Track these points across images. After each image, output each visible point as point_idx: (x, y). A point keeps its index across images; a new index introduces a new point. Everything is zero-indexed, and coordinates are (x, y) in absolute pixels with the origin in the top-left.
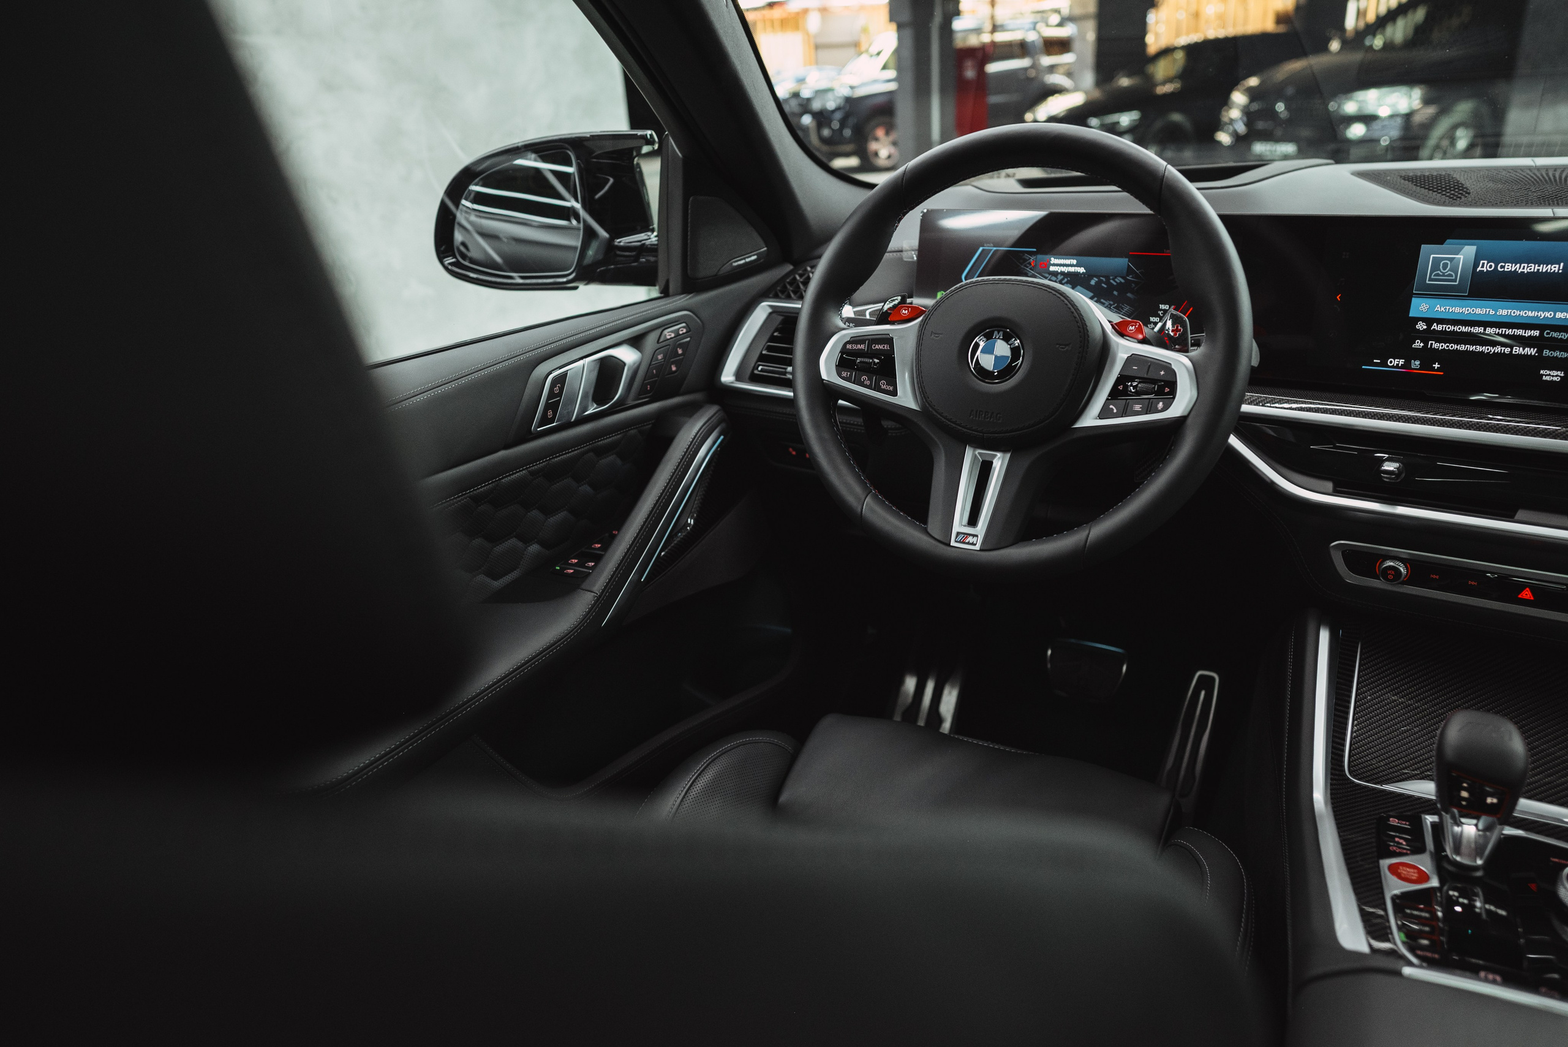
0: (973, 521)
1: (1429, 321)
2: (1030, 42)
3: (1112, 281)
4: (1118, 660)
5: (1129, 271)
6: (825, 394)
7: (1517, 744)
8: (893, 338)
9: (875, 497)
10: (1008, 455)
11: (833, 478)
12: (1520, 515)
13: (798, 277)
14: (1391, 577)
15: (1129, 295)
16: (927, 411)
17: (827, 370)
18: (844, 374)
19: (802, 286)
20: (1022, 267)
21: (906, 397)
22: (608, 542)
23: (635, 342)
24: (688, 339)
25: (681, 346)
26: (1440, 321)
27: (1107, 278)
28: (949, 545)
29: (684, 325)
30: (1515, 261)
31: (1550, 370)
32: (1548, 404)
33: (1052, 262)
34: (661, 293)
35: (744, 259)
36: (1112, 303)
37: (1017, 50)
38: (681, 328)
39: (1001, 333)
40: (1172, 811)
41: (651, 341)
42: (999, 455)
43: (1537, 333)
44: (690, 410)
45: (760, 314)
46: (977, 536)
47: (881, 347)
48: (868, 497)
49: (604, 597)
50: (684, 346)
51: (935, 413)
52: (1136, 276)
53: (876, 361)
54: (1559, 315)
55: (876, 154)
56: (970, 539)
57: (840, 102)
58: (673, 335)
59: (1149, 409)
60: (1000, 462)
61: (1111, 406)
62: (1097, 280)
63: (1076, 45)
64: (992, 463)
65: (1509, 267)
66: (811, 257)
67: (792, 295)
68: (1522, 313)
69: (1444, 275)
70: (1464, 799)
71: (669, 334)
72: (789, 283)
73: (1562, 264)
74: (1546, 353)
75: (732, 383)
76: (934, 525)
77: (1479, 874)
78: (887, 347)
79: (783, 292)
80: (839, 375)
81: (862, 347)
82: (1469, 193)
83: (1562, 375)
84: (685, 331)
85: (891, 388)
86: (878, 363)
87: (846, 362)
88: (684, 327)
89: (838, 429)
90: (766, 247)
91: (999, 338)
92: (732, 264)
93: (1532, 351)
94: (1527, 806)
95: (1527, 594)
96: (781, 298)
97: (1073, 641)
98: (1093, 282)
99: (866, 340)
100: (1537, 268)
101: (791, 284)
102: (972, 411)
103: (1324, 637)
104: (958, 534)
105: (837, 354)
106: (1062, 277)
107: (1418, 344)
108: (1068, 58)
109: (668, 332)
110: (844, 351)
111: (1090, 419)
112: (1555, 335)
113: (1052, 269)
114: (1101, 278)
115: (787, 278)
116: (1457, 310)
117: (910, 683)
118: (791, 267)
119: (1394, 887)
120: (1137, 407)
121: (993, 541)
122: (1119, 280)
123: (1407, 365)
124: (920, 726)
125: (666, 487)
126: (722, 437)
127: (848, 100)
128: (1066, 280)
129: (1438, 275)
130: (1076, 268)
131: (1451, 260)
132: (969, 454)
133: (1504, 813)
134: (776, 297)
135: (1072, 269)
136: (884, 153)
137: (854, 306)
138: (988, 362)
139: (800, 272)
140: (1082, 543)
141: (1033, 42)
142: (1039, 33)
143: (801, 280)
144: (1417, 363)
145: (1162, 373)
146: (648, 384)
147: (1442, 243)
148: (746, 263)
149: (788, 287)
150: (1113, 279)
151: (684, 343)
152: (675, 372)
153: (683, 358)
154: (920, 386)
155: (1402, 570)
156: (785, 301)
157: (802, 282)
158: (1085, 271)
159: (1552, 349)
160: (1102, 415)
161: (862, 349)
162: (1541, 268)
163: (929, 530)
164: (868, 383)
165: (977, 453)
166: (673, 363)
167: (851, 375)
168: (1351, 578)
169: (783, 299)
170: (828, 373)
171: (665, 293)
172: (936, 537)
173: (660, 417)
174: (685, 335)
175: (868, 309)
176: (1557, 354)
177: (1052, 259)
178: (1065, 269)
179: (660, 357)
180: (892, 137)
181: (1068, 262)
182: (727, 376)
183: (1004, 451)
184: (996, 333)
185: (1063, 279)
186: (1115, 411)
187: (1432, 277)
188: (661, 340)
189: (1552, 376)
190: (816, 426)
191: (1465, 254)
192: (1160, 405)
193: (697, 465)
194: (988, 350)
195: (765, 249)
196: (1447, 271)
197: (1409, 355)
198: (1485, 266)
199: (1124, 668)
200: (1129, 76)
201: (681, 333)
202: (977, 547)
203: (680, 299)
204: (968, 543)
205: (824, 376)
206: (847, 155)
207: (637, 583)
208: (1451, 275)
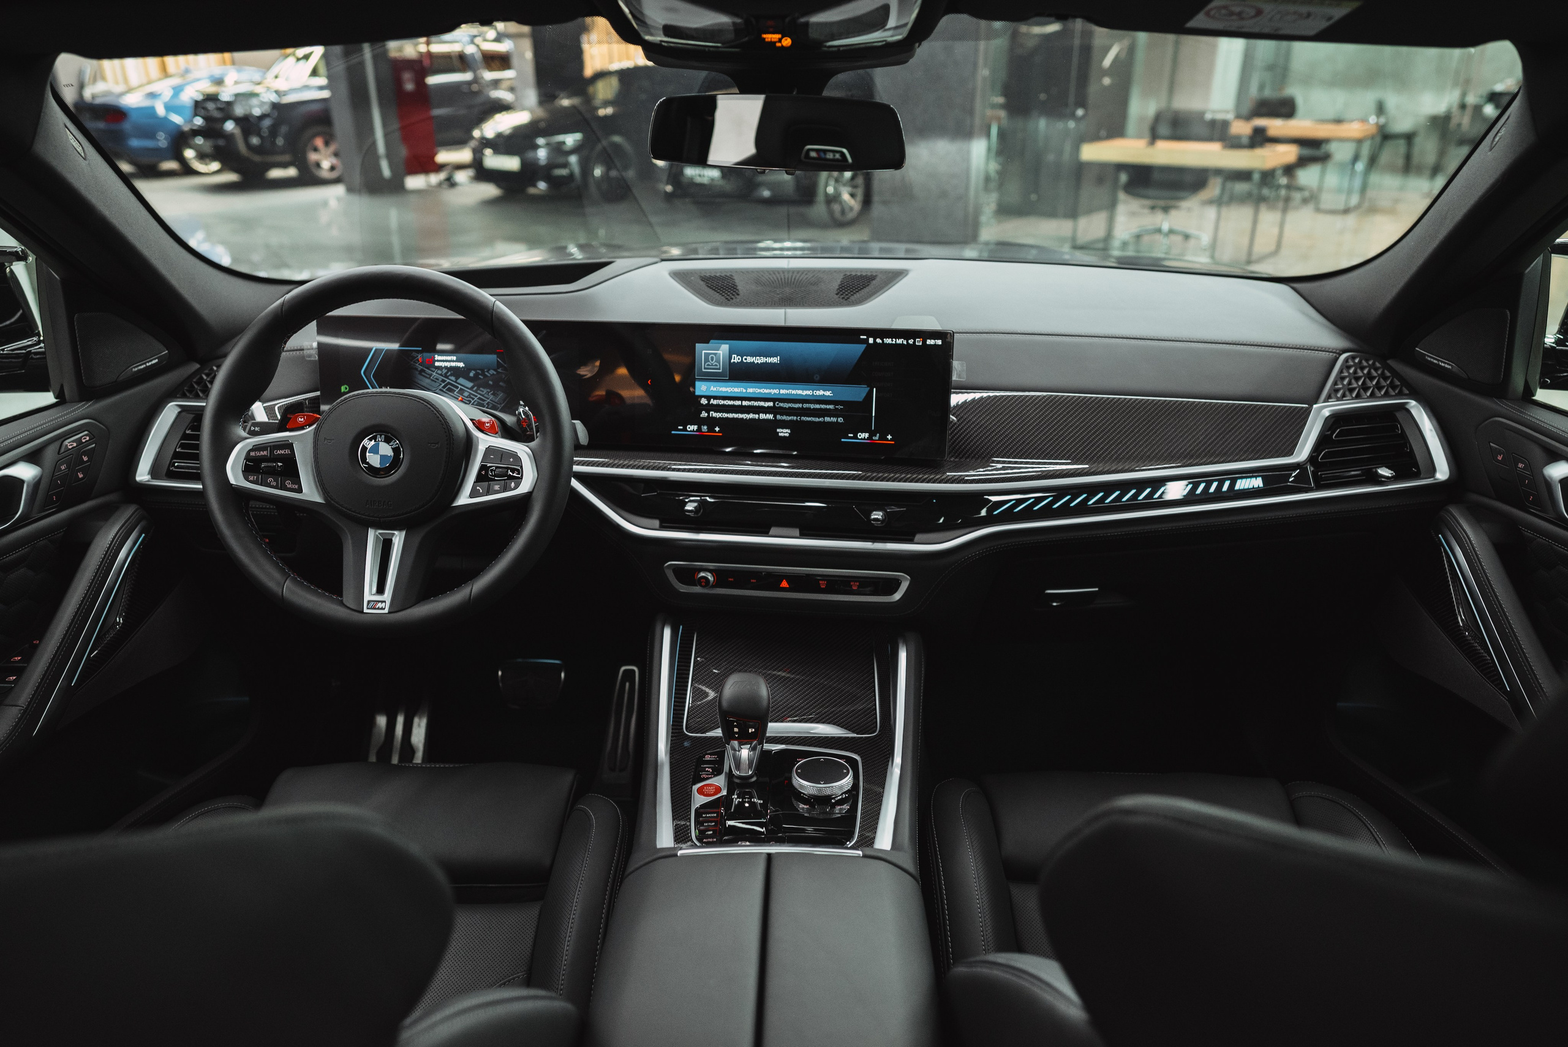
0: (381, 590)
1: (708, 398)
2: (469, 55)
3: (486, 373)
4: (557, 669)
5: (499, 365)
6: (235, 497)
7: (764, 691)
8: (292, 444)
9: (294, 580)
10: (404, 533)
11: (254, 569)
12: (773, 531)
13: (205, 377)
14: (703, 584)
15: (501, 384)
16: (329, 503)
17: (234, 473)
18: (251, 478)
19: (209, 386)
20: (412, 363)
21: (309, 492)
22: (30, 654)
23: (32, 458)
24: (94, 445)
25: (85, 453)
26: (715, 398)
27: (483, 370)
28: (362, 612)
29: (86, 432)
30: (752, 356)
31: (782, 429)
32: (781, 452)
33: (436, 359)
34: (56, 398)
35: (145, 363)
36: (489, 390)
37: (456, 63)
38: (84, 436)
39: (383, 436)
40: (575, 783)
41: (50, 454)
42: (396, 533)
43: (771, 404)
44: (105, 513)
45: (169, 413)
46: (385, 602)
47: (282, 452)
48: (287, 582)
49: (31, 709)
50: (90, 453)
51: (337, 505)
52: (505, 369)
53: (280, 464)
54: (782, 391)
55: (318, 165)
56: (380, 605)
57: (266, 109)
58: (75, 445)
59: (505, 489)
60: (398, 539)
61: (478, 488)
62: (474, 372)
63: (515, 61)
64: (392, 540)
65: (750, 359)
66: (213, 358)
67: (201, 395)
68: (761, 391)
69: (712, 365)
70: (736, 733)
71: (70, 443)
72: (195, 383)
73: (779, 357)
74: (779, 417)
75: (148, 481)
76: (348, 598)
77: (754, 779)
78: (287, 452)
79: (190, 392)
80: (247, 479)
81: (265, 453)
82: (738, 295)
83: (789, 432)
84: (88, 438)
85: (296, 487)
86: (281, 466)
87: (251, 467)
88: (86, 435)
89: (253, 525)
90: (167, 350)
91: (381, 441)
92: (132, 369)
93: (770, 417)
94: (774, 728)
95: (784, 584)
96: (189, 398)
97: (520, 660)
98: (471, 374)
99: (267, 447)
100: (765, 360)
101: (198, 383)
102: (368, 501)
103: (667, 633)
104: (369, 602)
105: (242, 461)
106: (446, 371)
107: (704, 414)
108: (509, 74)
109: (69, 443)
110: (248, 458)
111: (464, 499)
112: (781, 405)
113: (437, 364)
114: (478, 371)
115: (194, 378)
116: (724, 389)
117: (382, 721)
118: (198, 366)
119: (699, 800)
120: (497, 487)
121: (398, 604)
122: (492, 372)
123: (699, 430)
124: (372, 763)
125: (86, 595)
126: (143, 535)
127: (275, 106)
128: (449, 373)
129: (708, 365)
130: (457, 363)
131: (715, 354)
132: (372, 534)
133: (760, 735)
134: (184, 397)
135: (453, 364)
136: (326, 164)
137: (264, 402)
138: (374, 460)
139: (207, 371)
140: (468, 597)
141: (473, 54)
142: (478, 46)
143: (208, 379)
144: (705, 427)
145: (511, 460)
146: (54, 494)
147: (708, 343)
148: (147, 367)
149: (196, 386)
150: (488, 372)
151: (89, 450)
152: (82, 479)
153: (90, 464)
154: (322, 483)
155: (710, 578)
156: (193, 400)
157: (209, 381)
158: (464, 366)
159: (782, 415)
160: (471, 496)
161: (265, 455)
162: (767, 360)
163: (344, 602)
164: (274, 484)
165: (377, 533)
166: (79, 471)
167: (258, 478)
168: (683, 588)
169: (191, 398)
170: (236, 478)
171: (62, 400)
172: (351, 606)
173: (71, 524)
174: (88, 443)
175: (278, 404)
176: (784, 418)
177: (436, 356)
178: (448, 364)
179: (63, 468)
180: (333, 148)
181: (449, 358)
182: (143, 475)
183: (400, 530)
184: (378, 436)
185: (447, 373)
186: (481, 491)
187: (706, 366)
188: (63, 450)
189: (784, 433)
190: (231, 525)
191: (722, 349)
192: (513, 485)
193: (119, 567)
194: (375, 450)
195: (167, 352)
196: (714, 363)
197: (700, 422)
198: (736, 359)
199: (563, 675)
200: (568, 97)
201: (84, 441)
202: (386, 611)
203: (79, 408)
204: (378, 609)
205: (232, 481)
206: (284, 165)
207: (67, 689)
208: (716, 365)
